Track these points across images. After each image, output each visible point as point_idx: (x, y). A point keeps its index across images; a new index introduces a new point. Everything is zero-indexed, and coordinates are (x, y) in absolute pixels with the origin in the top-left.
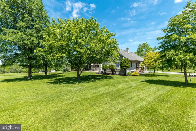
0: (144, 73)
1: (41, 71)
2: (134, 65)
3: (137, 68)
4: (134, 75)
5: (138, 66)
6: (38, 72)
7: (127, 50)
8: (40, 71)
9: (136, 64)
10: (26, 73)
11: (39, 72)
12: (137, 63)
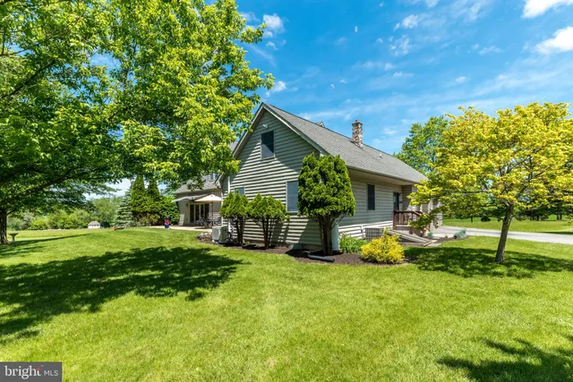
0: (430, 237)
1: (96, 222)
2: (385, 200)
3: (398, 214)
4: (371, 260)
5: (405, 206)
6: (86, 227)
7: (356, 134)
8: (92, 223)
9: (397, 195)
10: (47, 228)
11: (90, 227)
12: (398, 190)
